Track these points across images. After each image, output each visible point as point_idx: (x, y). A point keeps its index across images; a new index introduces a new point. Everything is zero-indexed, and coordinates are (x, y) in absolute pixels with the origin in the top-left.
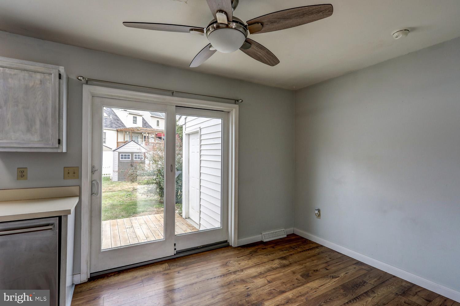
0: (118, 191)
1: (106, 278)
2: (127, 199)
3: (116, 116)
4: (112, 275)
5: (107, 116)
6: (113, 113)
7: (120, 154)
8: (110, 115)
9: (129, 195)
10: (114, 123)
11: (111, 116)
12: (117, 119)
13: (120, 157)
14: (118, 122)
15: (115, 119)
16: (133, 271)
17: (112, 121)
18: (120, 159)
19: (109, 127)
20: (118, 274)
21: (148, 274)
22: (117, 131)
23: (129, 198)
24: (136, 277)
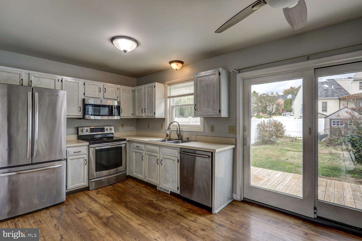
0: (324, 154)
1: (251, 205)
2: (328, 162)
3: (339, 85)
4: (256, 205)
5: (328, 87)
6: (335, 82)
7: (332, 121)
8: (331, 85)
9: (333, 159)
10: (336, 92)
11: (333, 86)
12: (339, 88)
13: (332, 123)
14: (340, 91)
15: (338, 89)
16: (270, 210)
17: (334, 91)
18: (332, 125)
19: (331, 97)
20: (259, 207)
21: (278, 219)
22: (340, 99)
23: (331, 161)
24: (268, 216)
